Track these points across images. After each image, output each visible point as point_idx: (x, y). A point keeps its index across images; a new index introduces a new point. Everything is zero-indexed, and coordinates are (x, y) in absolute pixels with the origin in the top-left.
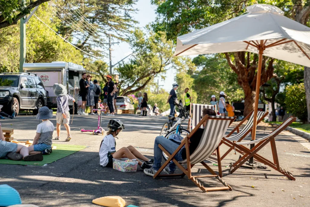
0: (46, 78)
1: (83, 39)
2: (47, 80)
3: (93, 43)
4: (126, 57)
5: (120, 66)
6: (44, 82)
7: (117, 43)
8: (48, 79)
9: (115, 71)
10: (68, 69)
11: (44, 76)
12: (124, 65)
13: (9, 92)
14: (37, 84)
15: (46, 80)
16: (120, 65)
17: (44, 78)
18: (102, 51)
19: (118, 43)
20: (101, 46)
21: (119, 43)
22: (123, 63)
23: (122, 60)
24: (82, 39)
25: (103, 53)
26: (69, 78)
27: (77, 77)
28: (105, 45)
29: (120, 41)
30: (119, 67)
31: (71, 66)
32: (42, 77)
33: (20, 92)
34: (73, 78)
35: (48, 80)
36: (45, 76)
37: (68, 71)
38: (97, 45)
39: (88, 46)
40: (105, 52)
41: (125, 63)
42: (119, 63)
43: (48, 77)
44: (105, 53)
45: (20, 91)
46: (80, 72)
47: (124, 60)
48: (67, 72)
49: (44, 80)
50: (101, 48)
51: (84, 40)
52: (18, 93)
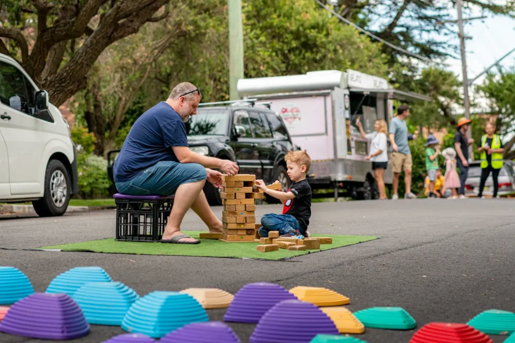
0: (295, 113)
1: (389, 15)
2: (297, 119)
3: (416, 23)
4: (507, 55)
5: (491, 81)
6: (291, 123)
7: (479, 18)
8: (299, 116)
9: (477, 96)
10: (348, 88)
11: (289, 109)
12: (503, 77)
13: (207, 148)
14: (273, 130)
15: (295, 118)
16: (491, 76)
17: (290, 114)
18: (441, 43)
19: (483, 17)
20: (437, 30)
21: (486, 17)
22: (500, 71)
23: (497, 64)
24: (387, 13)
25: (444, 48)
26: (352, 113)
27: (372, 109)
28: (447, 25)
29: (487, 12)
30: (487, 82)
31: (355, 81)
32: (284, 112)
33: (233, 149)
34: (360, 112)
35: (300, 119)
36: (292, 109)
37: (347, 92)
38: (428, 28)
39: (402, 33)
40: (449, 43)
41: (504, 71)
42: (487, 72)
43: (298, 111)
44: (449, 46)
45: (232, 146)
46: (378, 96)
47: (501, 63)
48: (345, 95)
49: (289, 120)
50: (439, 33)
51: (391, 17)
52: (229, 150)
